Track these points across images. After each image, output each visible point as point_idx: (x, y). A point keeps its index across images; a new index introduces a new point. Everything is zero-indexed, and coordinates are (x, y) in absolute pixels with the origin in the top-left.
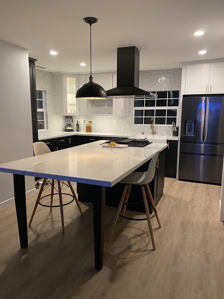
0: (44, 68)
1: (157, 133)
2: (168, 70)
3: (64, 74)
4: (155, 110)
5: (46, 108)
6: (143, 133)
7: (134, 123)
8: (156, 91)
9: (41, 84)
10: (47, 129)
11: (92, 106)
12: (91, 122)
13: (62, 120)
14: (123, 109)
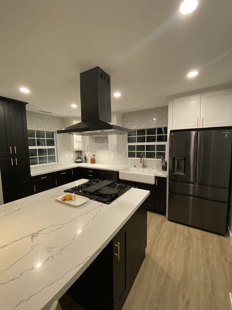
0: (51, 113)
1: (147, 166)
2: (155, 108)
3: (71, 118)
4: (145, 146)
5: (57, 145)
6: (135, 166)
7: (128, 157)
8: (146, 129)
9: (50, 126)
10: (58, 162)
11: (96, 143)
12: (95, 155)
13: (73, 154)
14: (116, 145)
